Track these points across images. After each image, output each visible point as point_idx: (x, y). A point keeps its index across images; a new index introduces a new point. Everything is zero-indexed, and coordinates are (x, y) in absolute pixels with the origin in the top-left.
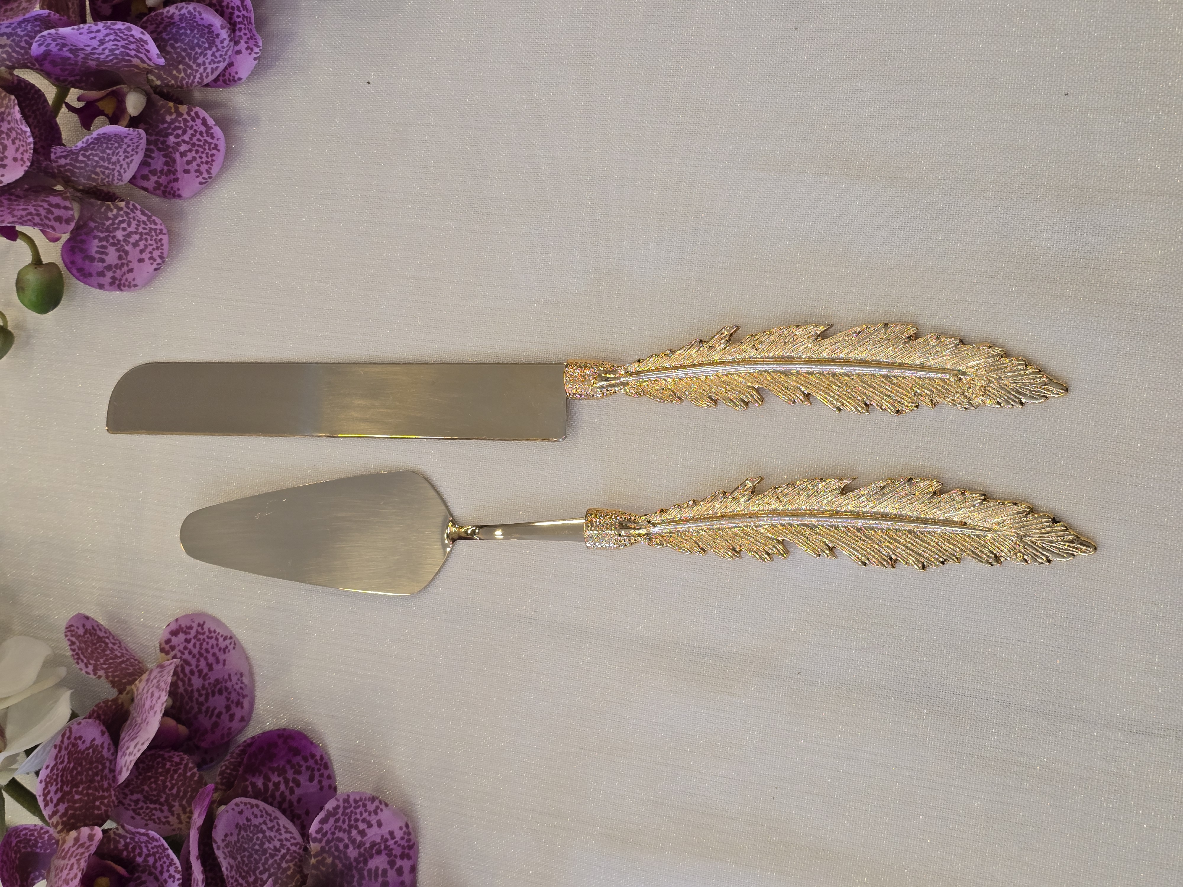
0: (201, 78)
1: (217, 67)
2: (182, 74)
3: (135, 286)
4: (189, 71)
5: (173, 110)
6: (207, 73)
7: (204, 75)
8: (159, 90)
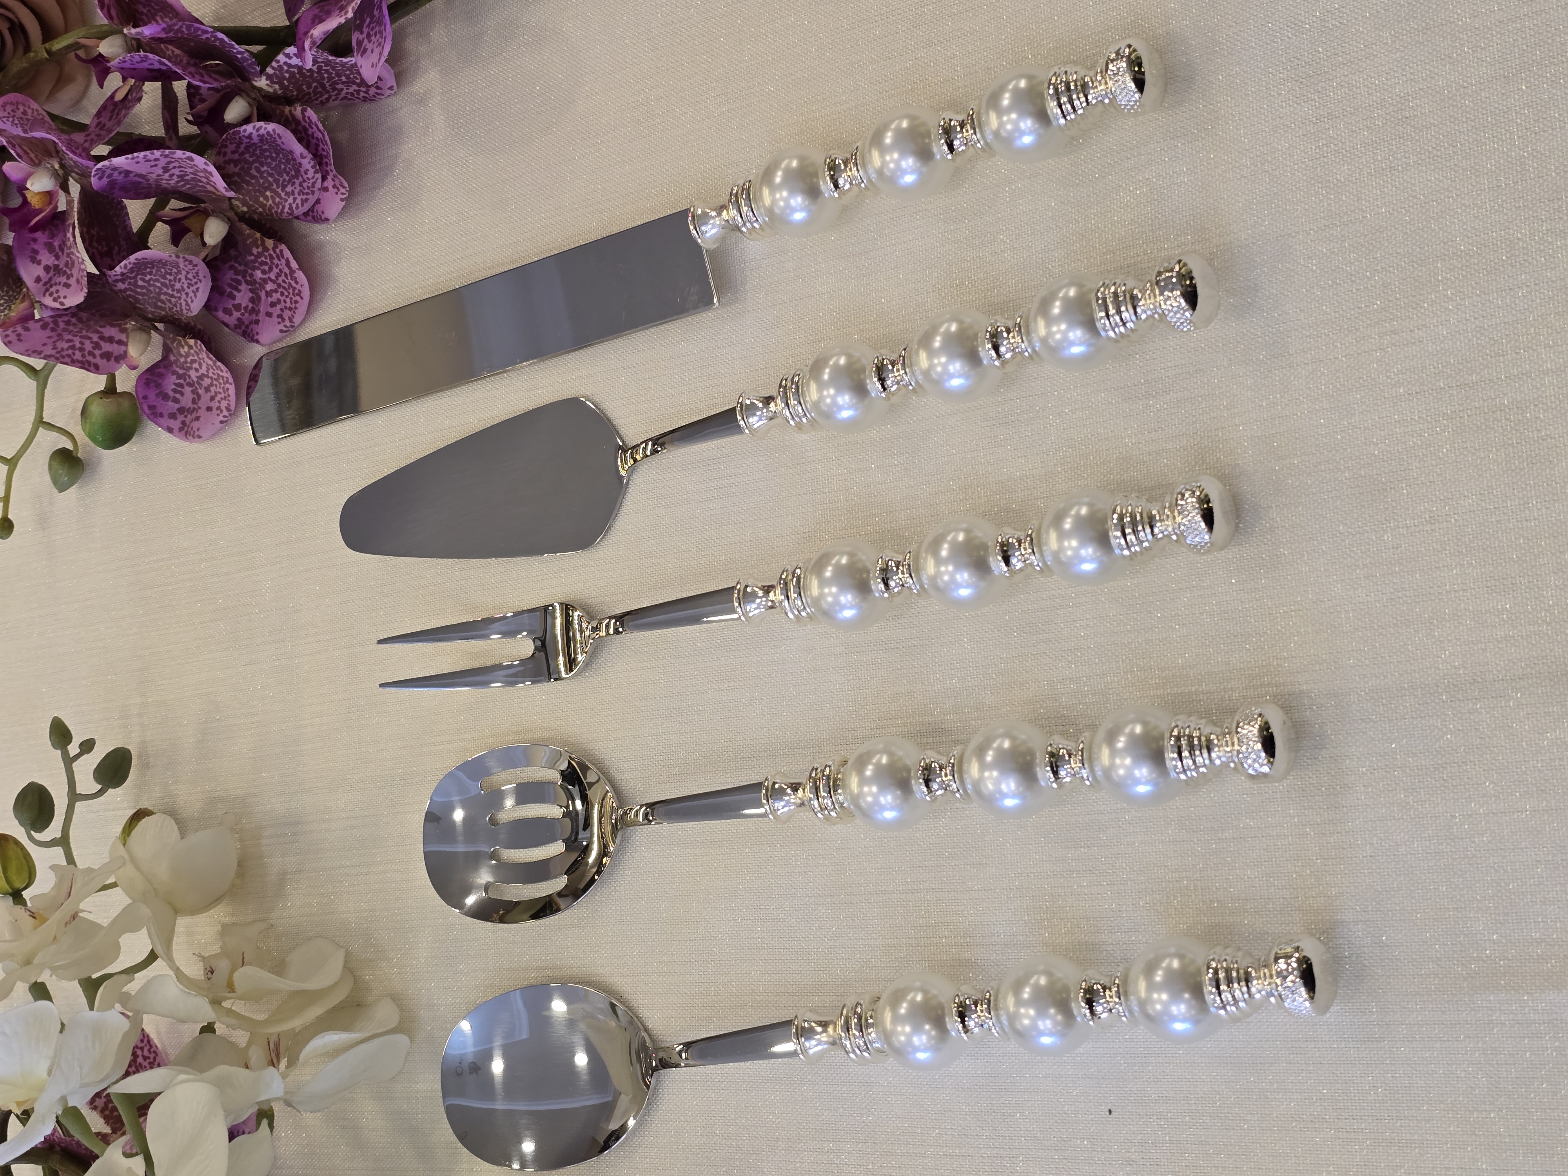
0: (291, 208)
1: (307, 200)
2: (270, 202)
3: (199, 437)
4: (277, 200)
5: (259, 243)
6: (297, 204)
7: (294, 206)
8: (247, 216)
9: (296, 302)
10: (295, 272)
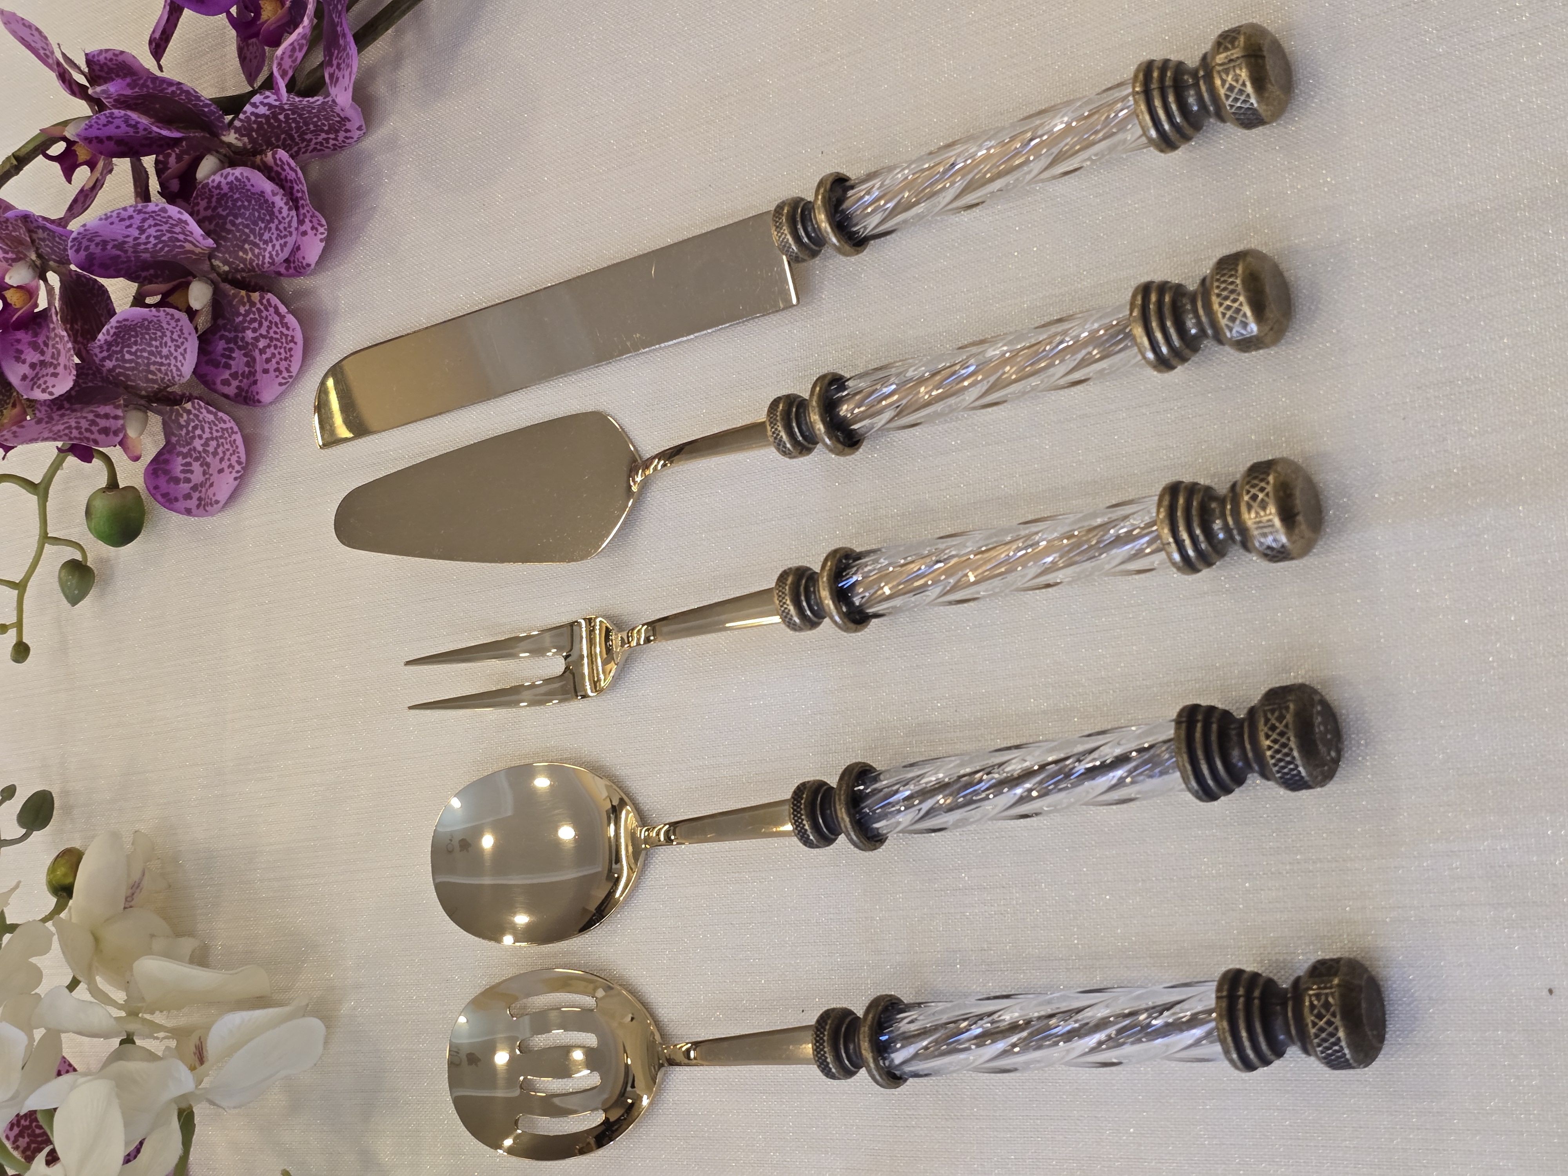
0: (271, 257)
1: (285, 244)
2: (250, 255)
4: (257, 251)
5: (245, 300)
6: (277, 251)
7: (274, 253)
8: (230, 277)
9: (291, 349)
10: (284, 317)
